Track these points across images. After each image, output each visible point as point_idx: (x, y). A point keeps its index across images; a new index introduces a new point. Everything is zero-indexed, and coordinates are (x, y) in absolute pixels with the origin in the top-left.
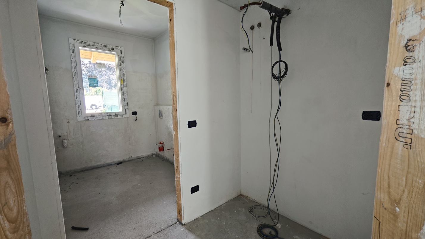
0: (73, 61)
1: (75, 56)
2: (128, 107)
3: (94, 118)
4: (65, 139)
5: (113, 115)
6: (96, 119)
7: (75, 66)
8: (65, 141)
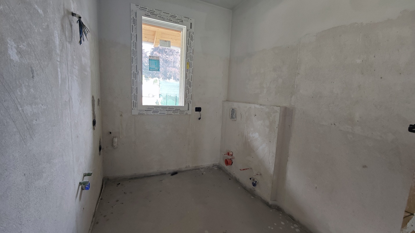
0: (133, 35)
1: (136, 28)
2: (191, 100)
3: (151, 113)
4: (115, 138)
5: (173, 110)
6: (153, 114)
7: (135, 42)
8: (116, 140)
